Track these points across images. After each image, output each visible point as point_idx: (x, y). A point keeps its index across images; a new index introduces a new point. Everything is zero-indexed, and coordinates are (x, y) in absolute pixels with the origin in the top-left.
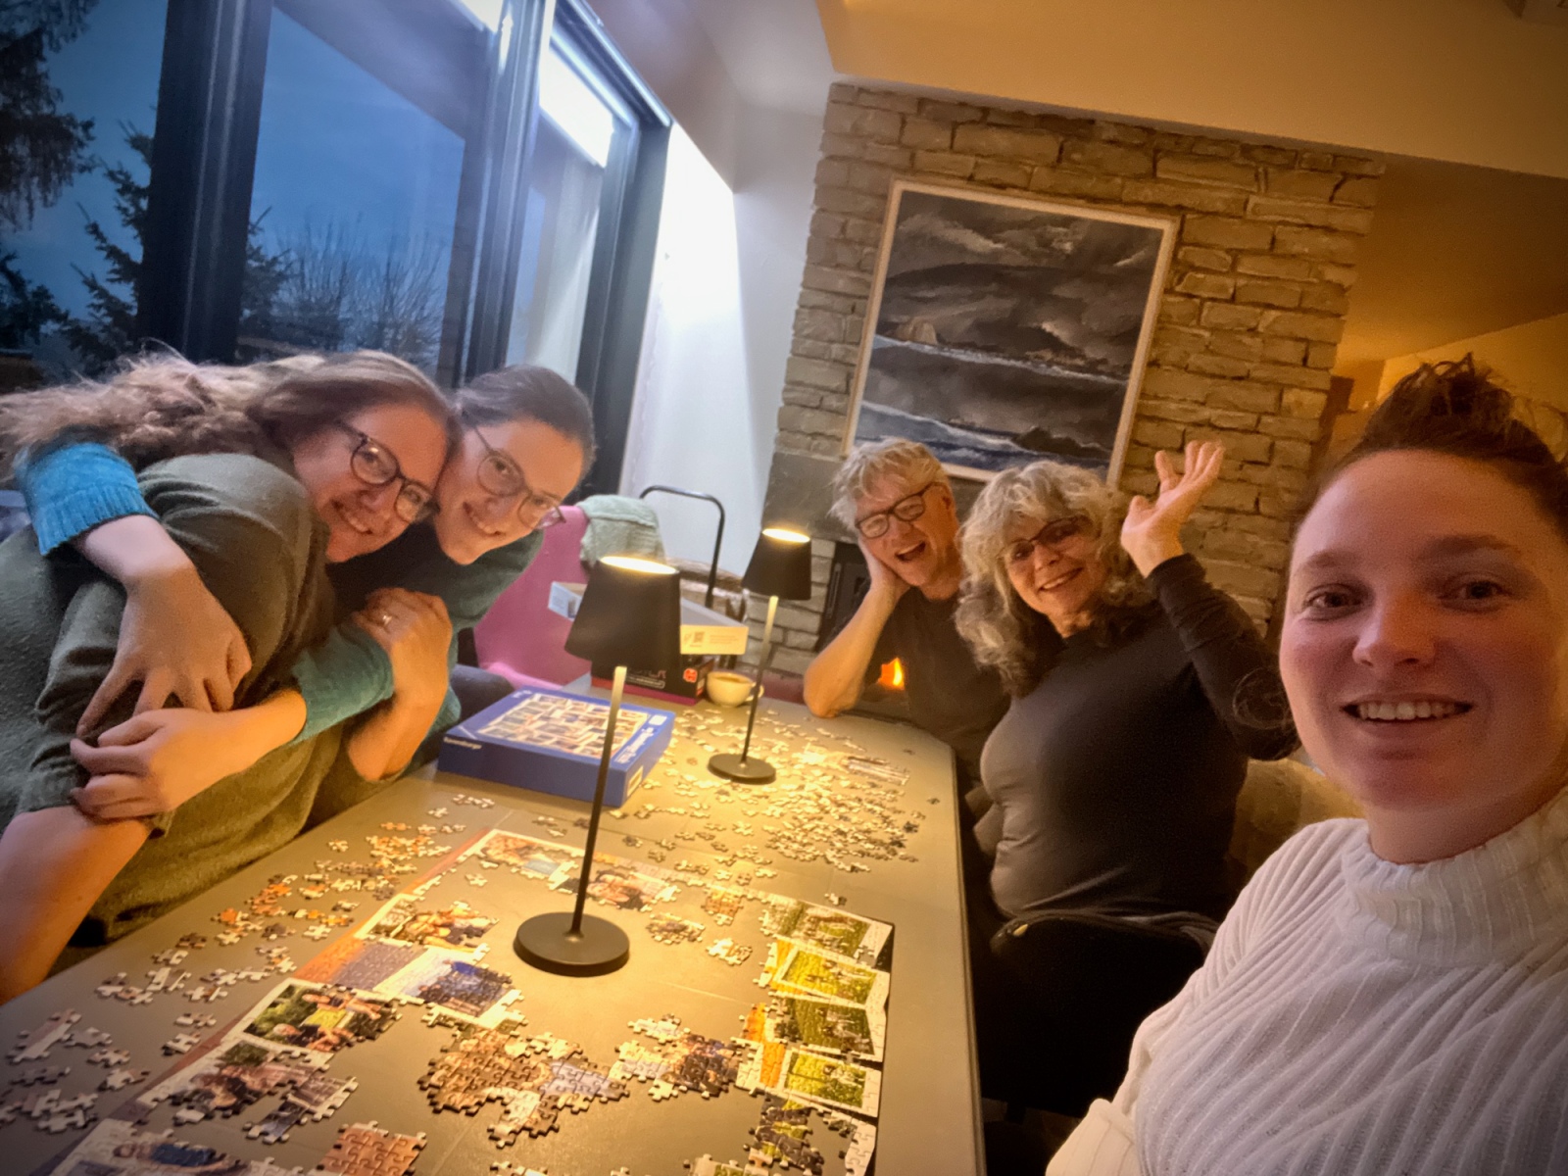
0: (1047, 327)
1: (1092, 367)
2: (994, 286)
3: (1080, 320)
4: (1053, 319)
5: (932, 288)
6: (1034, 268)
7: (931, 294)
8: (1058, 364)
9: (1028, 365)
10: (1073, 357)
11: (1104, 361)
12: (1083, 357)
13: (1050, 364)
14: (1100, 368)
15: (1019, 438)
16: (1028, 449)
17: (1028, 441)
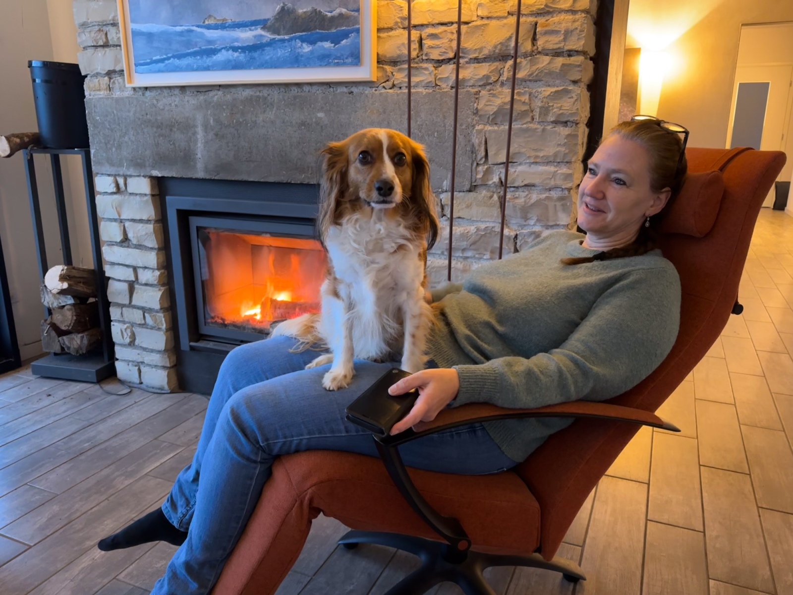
15: (269, 23)
16: (279, 35)
17: (277, 25)
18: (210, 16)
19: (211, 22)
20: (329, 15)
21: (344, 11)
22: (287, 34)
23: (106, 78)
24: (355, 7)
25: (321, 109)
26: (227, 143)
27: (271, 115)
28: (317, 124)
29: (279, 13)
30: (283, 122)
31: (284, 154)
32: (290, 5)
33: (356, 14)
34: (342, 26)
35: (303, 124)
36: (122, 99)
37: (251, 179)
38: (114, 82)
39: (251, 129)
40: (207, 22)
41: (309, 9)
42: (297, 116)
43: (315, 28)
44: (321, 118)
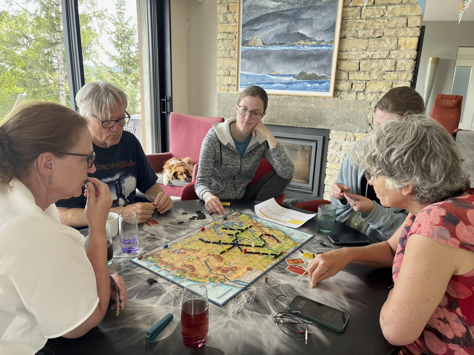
0: (301, 31)
1: (319, 44)
2: (279, 19)
3: (312, 26)
4: (302, 28)
5: (258, 25)
6: (293, 9)
7: (258, 27)
8: (306, 45)
9: (296, 48)
10: (311, 41)
11: (323, 41)
12: (315, 41)
13: (303, 45)
14: (322, 44)
15: (296, 76)
16: (299, 80)
17: (299, 77)
18: (273, 72)
19: (274, 73)
20: (319, 75)
21: (324, 75)
22: (302, 80)
23: (227, 87)
24: (329, 74)
25: (313, 103)
26: (274, 112)
27: (293, 104)
28: (311, 108)
29: (300, 73)
30: (298, 107)
31: (296, 117)
32: (304, 71)
33: (329, 76)
34: (323, 79)
35: (305, 107)
36: (233, 94)
37: (282, 125)
38: (231, 88)
39: (285, 108)
40: (271, 74)
41: (311, 73)
42: (304, 105)
43: (313, 79)
44: (313, 106)
